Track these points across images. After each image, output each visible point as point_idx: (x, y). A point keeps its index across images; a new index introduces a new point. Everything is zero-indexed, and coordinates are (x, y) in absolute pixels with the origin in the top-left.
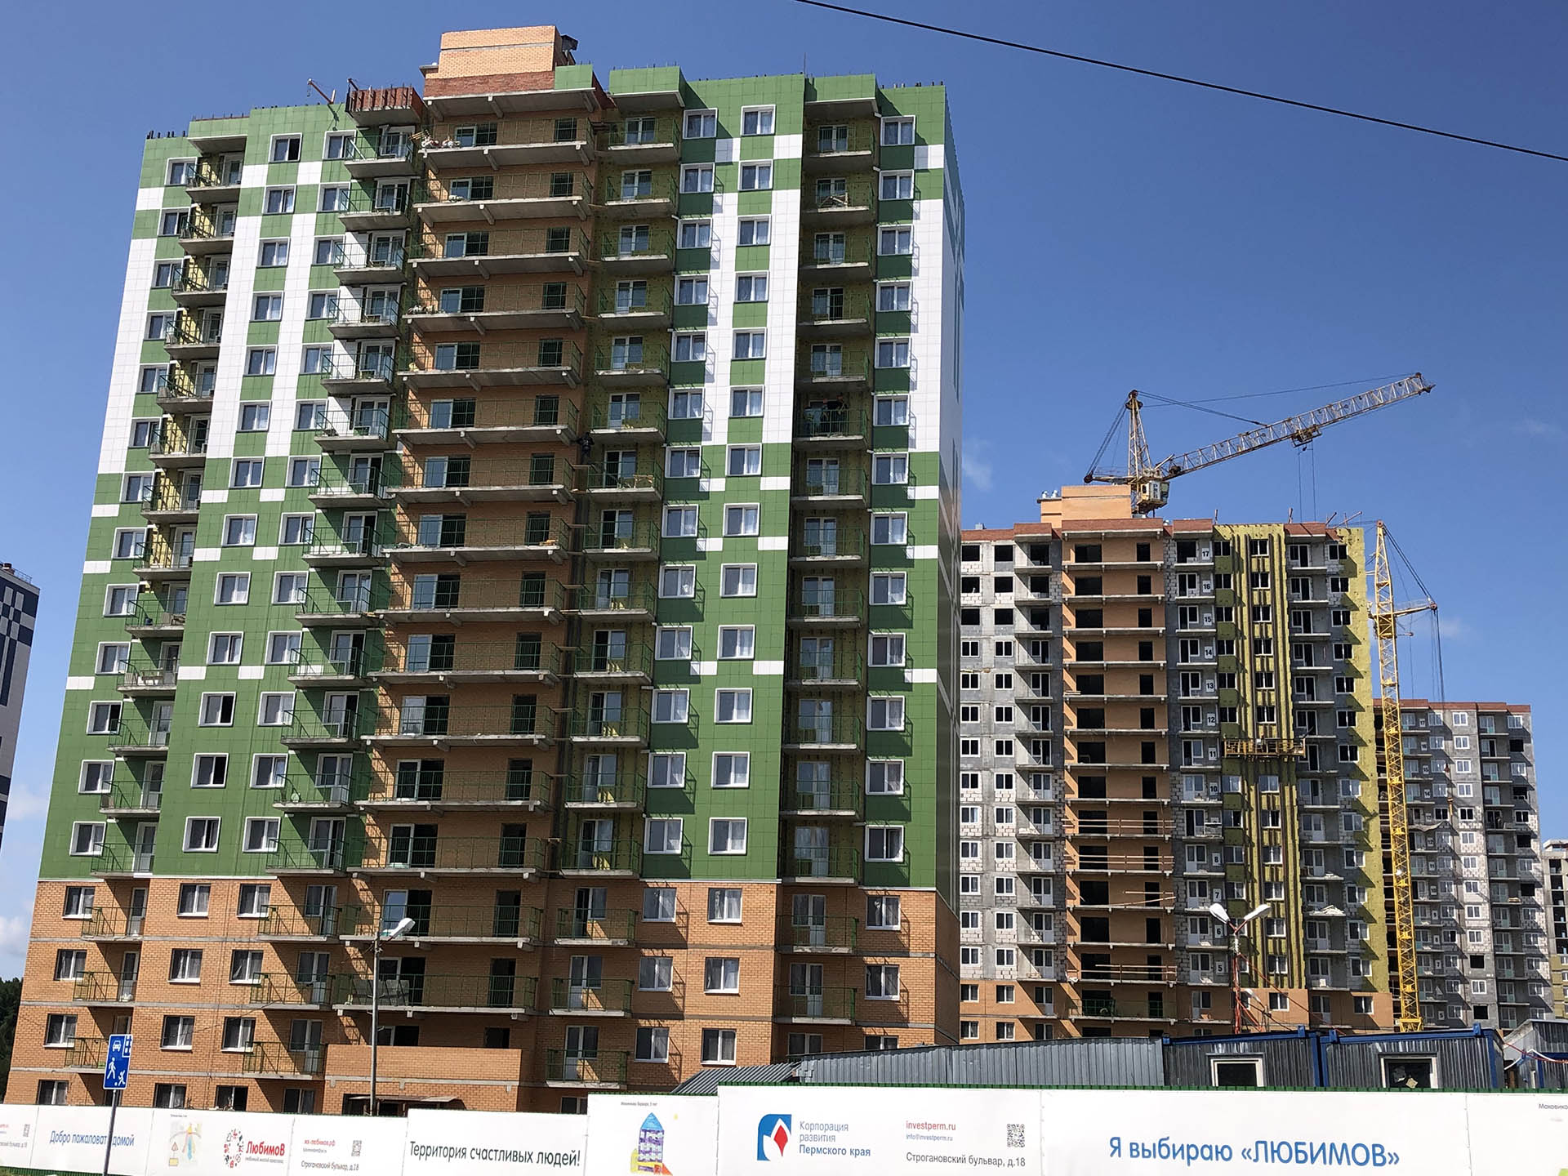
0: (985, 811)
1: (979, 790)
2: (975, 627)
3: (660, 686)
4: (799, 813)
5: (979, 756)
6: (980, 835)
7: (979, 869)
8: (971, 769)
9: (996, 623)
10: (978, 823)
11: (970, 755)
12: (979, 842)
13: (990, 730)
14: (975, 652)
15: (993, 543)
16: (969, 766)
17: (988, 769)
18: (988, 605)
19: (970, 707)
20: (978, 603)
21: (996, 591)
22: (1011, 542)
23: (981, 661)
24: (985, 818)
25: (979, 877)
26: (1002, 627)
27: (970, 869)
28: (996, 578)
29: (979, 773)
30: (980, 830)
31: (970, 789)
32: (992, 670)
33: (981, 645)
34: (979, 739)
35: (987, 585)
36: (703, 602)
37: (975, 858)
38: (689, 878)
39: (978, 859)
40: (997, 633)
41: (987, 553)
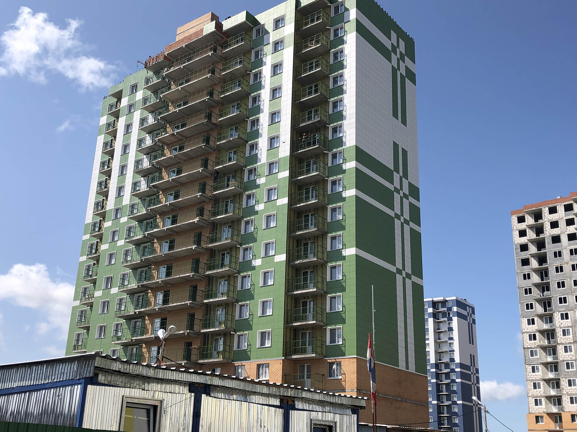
0: (574, 330)
1: (569, 320)
2: (559, 244)
3: (241, 273)
4: (294, 324)
5: (567, 304)
6: (572, 341)
7: (574, 358)
8: (565, 311)
9: (569, 241)
10: (571, 336)
11: (563, 304)
12: (572, 345)
13: (571, 291)
14: (560, 256)
15: (563, 204)
16: (563, 309)
17: (572, 310)
18: (564, 233)
19: (561, 281)
20: (559, 233)
21: (567, 225)
22: (572, 202)
23: (564, 259)
24: (574, 333)
25: (574, 362)
26: (571, 242)
27: (569, 358)
28: (566, 220)
29: (569, 312)
30: (572, 339)
31: (565, 320)
32: (569, 263)
33: (563, 252)
34: (566, 296)
35: (562, 224)
36: (257, 233)
37: (571, 353)
38: (250, 359)
39: (573, 353)
40: (570, 245)
41: (561, 209)
